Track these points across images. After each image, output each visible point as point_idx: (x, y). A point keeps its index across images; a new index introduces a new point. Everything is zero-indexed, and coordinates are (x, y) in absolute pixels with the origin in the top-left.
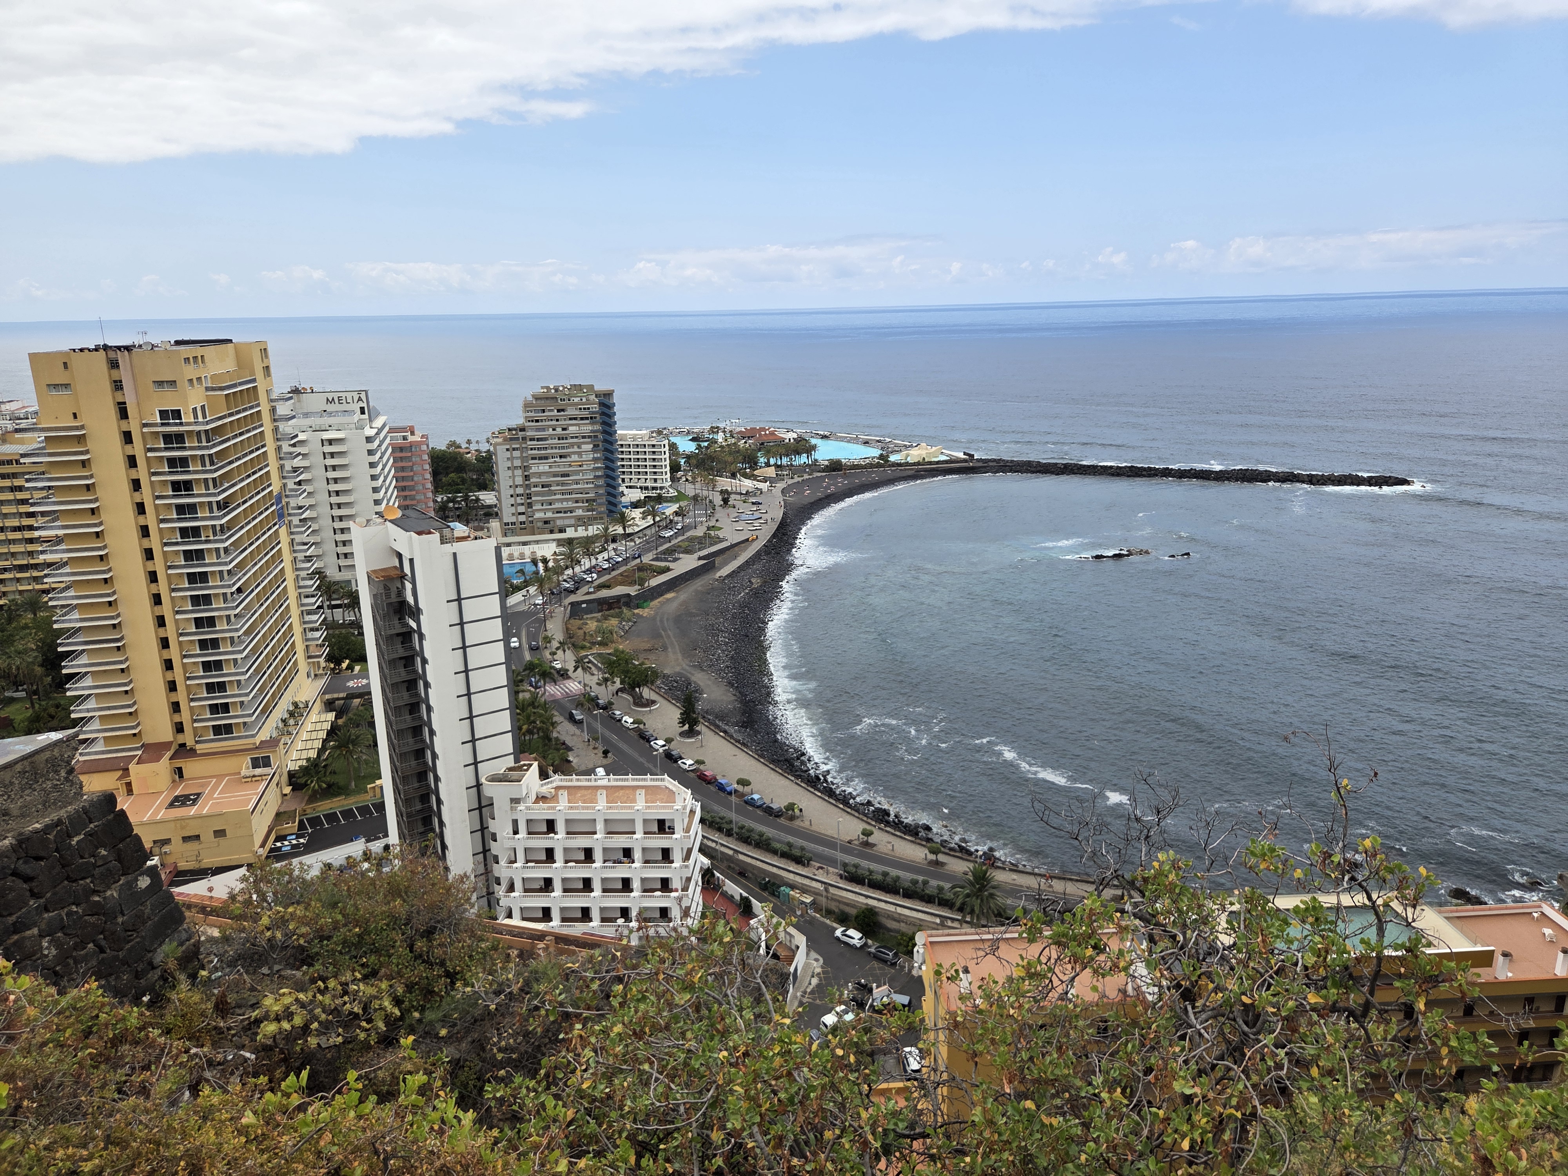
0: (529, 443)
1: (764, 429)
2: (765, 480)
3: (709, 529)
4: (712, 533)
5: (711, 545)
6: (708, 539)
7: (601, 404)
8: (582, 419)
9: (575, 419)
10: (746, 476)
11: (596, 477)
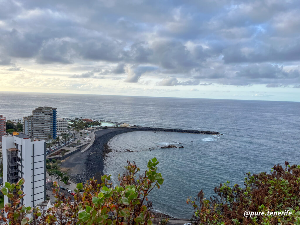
0: (34, 120)
1: (88, 119)
2: (90, 130)
3: (78, 141)
4: (79, 142)
5: (79, 145)
6: (78, 143)
7: (54, 111)
8: (48, 115)
9: (46, 115)
10: (85, 129)
11: (51, 129)
